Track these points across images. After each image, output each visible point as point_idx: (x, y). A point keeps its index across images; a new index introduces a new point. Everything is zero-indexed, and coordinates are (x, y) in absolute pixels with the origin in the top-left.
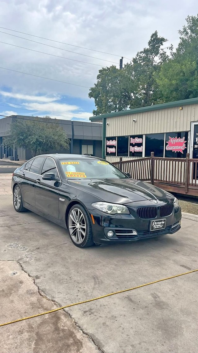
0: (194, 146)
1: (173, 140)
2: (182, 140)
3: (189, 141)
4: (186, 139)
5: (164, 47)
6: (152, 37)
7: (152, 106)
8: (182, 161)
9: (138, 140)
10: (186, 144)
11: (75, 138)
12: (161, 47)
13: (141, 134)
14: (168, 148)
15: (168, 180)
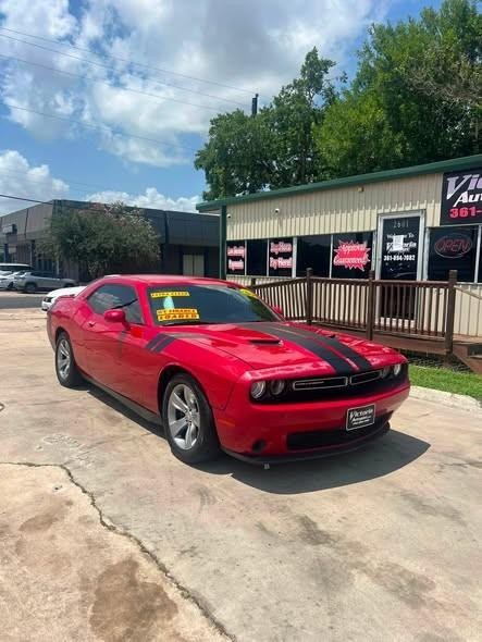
0: (383, 257)
1: (347, 248)
2: (363, 247)
3: (374, 250)
4: (370, 245)
5: (330, 78)
6: (307, 58)
7: (310, 185)
8: (361, 284)
9: (284, 248)
10: (370, 253)
11: (171, 242)
12: (325, 76)
13: (288, 235)
14: (338, 261)
15: (336, 318)
